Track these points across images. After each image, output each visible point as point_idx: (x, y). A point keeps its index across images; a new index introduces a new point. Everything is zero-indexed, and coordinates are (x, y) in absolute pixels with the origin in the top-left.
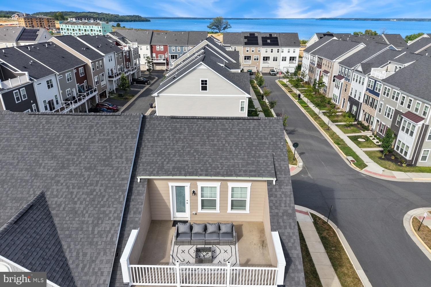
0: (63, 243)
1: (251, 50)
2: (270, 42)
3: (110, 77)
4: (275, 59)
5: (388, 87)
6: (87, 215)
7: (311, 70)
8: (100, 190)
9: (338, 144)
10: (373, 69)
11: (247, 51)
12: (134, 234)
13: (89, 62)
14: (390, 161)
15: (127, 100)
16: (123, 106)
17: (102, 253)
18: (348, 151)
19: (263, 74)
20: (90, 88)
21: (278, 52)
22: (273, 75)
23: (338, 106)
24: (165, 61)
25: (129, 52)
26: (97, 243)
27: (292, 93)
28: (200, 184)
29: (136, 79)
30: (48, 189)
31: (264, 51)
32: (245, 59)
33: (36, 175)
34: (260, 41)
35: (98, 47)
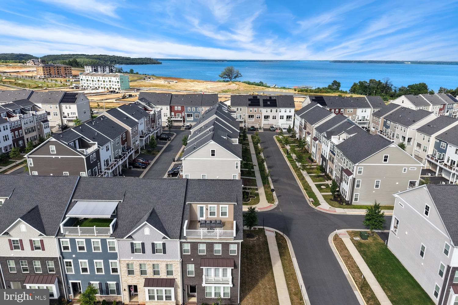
0: (163, 224)
1: (254, 110)
2: (269, 104)
3: (141, 137)
4: (274, 118)
5: (339, 151)
6: (170, 215)
7: (301, 130)
8: (174, 207)
9: (306, 190)
10: (332, 137)
11: (251, 111)
12: (186, 222)
13: (129, 129)
14: (337, 201)
15: (154, 155)
16: (152, 160)
17: (176, 227)
18: (311, 194)
19: (265, 130)
20: (129, 148)
21: (277, 112)
22: (272, 131)
23: (315, 160)
24: (182, 119)
25: (154, 114)
26: (174, 224)
27: (284, 148)
28: (209, 206)
29: (159, 136)
30: (155, 207)
31: (265, 111)
32: (249, 117)
33: (150, 202)
34: (261, 103)
35: (133, 115)
